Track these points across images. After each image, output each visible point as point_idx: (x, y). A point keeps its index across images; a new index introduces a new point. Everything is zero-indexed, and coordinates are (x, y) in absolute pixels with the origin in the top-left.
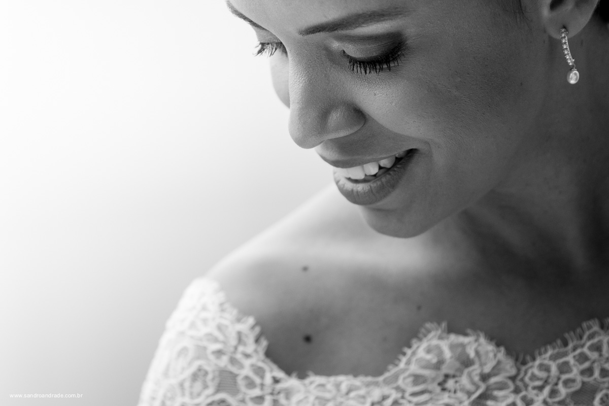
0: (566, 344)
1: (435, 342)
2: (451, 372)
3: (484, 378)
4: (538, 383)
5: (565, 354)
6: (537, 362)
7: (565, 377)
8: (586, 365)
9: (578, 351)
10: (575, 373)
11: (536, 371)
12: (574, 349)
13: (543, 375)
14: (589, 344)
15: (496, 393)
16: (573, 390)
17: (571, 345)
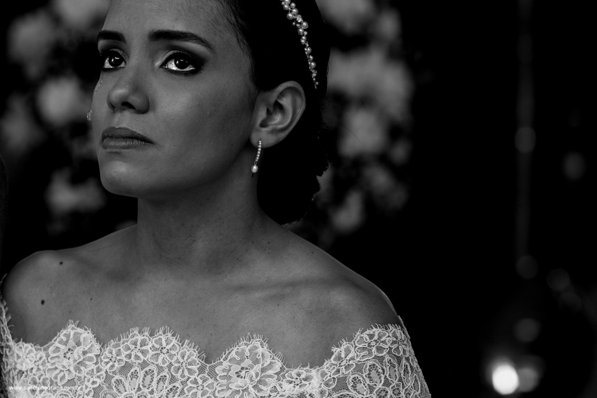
0: (120, 340)
2: (71, 348)
3: (84, 353)
4: (107, 360)
5: (119, 345)
6: (108, 348)
8: (129, 352)
10: (123, 357)
12: (124, 343)
13: (110, 356)
14: (130, 340)
15: (87, 363)
17: (122, 340)
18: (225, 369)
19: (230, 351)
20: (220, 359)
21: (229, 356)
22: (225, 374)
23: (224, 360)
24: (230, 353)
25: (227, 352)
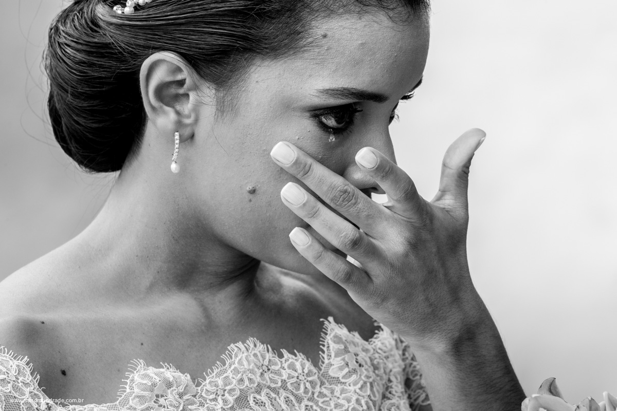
0: (224, 364)
1: (142, 372)
2: (160, 393)
3: (181, 395)
4: (212, 396)
5: (225, 371)
6: (208, 381)
7: (228, 388)
9: (233, 367)
10: (234, 384)
11: (208, 387)
12: (230, 366)
16: (235, 397)
17: (227, 364)
18: (342, 366)
19: (326, 346)
20: (323, 363)
21: (331, 351)
22: (346, 370)
23: (329, 359)
24: (328, 347)
25: (325, 349)
